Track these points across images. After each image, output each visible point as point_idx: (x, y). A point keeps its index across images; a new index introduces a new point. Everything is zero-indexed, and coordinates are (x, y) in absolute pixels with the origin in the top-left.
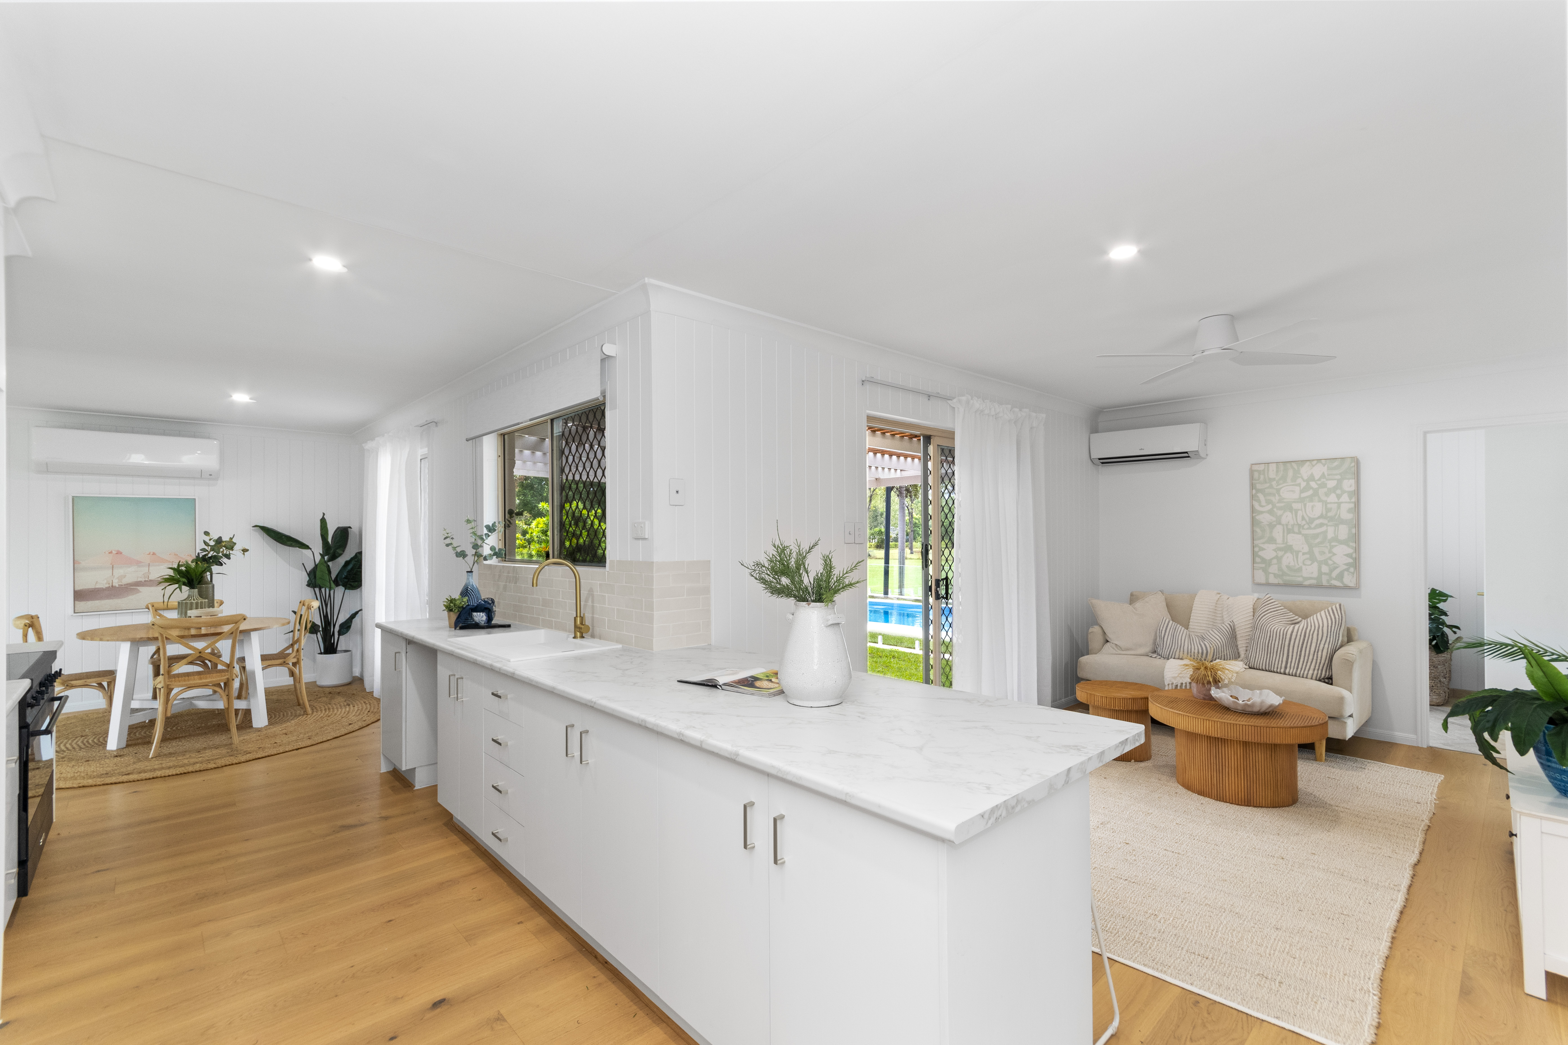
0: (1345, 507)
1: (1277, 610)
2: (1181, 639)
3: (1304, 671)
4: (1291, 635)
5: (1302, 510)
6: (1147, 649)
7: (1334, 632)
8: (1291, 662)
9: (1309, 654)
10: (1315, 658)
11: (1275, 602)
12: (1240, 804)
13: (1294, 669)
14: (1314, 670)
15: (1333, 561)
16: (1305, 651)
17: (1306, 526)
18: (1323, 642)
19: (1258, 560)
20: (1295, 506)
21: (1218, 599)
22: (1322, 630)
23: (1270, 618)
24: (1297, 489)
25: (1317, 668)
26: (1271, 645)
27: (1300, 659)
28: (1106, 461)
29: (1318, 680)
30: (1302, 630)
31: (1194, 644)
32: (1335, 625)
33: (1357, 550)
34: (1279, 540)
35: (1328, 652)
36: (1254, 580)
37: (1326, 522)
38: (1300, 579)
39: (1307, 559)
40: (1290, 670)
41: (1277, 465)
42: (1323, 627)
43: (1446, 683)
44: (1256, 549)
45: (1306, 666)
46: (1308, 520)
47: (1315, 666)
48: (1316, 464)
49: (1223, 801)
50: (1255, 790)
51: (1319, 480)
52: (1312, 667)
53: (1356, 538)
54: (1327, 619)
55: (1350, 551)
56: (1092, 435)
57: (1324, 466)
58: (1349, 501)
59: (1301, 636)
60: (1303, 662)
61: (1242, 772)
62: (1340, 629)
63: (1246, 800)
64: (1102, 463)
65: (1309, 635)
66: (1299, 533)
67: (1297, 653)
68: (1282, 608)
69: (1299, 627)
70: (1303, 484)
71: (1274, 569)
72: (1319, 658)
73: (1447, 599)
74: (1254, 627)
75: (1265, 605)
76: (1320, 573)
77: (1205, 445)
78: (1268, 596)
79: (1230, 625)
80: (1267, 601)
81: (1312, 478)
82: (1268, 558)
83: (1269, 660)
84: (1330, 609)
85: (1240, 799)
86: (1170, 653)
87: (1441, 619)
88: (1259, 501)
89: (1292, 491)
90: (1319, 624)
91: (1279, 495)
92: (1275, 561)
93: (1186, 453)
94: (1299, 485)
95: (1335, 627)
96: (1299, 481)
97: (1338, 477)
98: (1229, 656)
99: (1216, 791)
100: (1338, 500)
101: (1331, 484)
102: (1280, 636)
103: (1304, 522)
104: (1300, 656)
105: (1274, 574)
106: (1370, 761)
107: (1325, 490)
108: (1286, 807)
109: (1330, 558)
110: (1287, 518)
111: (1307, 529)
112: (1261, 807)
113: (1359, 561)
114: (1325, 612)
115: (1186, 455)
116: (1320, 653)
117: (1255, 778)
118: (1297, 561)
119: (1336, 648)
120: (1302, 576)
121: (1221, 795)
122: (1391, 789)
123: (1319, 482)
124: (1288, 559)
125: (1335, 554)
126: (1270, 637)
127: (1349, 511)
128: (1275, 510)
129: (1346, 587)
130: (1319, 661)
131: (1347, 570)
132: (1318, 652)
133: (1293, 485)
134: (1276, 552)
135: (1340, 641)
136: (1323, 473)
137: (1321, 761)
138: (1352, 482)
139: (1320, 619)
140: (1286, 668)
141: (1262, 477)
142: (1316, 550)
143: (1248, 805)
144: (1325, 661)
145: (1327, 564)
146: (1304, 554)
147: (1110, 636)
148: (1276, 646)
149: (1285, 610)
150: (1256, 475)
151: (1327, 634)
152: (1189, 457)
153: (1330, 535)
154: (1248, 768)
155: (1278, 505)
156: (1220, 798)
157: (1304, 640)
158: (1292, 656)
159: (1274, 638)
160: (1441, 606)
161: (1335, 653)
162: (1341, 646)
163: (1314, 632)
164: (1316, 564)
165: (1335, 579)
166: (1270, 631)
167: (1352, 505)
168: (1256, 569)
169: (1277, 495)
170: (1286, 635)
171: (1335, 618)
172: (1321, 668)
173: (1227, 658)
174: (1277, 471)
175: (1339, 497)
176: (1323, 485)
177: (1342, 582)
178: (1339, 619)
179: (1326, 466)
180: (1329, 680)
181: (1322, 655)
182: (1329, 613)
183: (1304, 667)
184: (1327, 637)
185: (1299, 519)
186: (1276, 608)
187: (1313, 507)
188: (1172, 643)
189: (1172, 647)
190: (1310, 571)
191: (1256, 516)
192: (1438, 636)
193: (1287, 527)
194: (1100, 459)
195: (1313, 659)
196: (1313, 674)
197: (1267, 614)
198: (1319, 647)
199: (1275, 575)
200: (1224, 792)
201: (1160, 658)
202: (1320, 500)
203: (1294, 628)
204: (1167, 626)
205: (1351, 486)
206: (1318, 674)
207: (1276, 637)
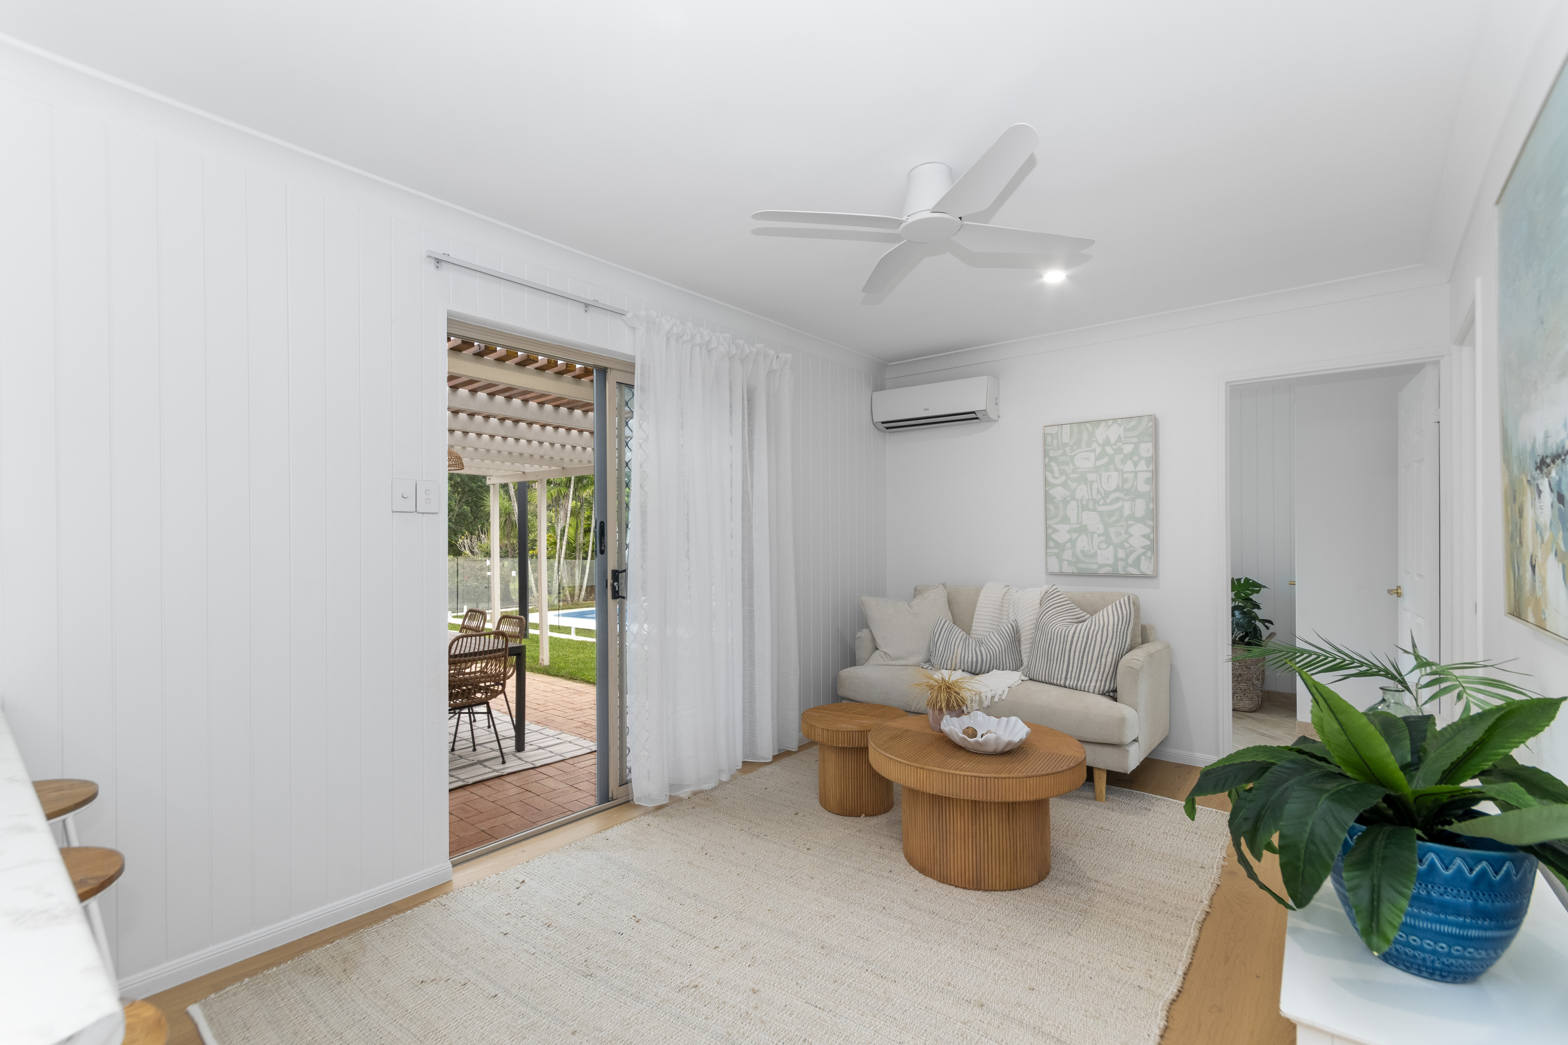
0: (1143, 476)
1: (1062, 606)
2: (955, 645)
3: (1086, 683)
4: (1073, 637)
5: (1097, 482)
6: (920, 658)
7: (1120, 632)
8: (1072, 671)
9: (1092, 661)
10: (1098, 665)
11: (1061, 595)
12: (967, 887)
13: (1074, 680)
14: (1097, 681)
15: (1130, 544)
16: (1088, 657)
17: (1101, 502)
18: (1107, 645)
19: (1051, 544)
20: (1091, 477)
21: (1006, 593)
22: (1107, 630)
23: (1053, 615)
24: (1092, 456)
25: (1100, 678)
26: (1051, 650)
27: (1081, 667)
28: (893, 426)
29: (1101, 694)
30: (1085, 630)
31: (968, 650)
32: (1122, 623)
33: (1155, 529)
34: (1073, 519)
35: (1113, 657)
36: (1047, 569)
37: (1121, 495)
38: (1095, 567)
39: (1102, 542)
40: (1070, 682)
41: (1071, 426)
42: (1108, 626)
43: (1259, 686)
44: (1050, 531)
45: (1088, 676)
46: (1103, 494)
47: (1098, 677)
48: (1112, 424)
49: (947, 883)
50: (986, 867)
51: (1115, 444)
52: (1095, 678)
53: (1154, 515)
54: (1114, 615)
55: (1148, 531)
56: (876, 394)
57: (1120, 427)
58: (1146, 469)
59: (1083, 637)
60: (1085, 671)
61: (970, 840)
62: (1128, 628)
63: (975, 882)
64: (887, 428)
65: (1092, 637)
66: (1094, 510)
67: (1078, 659)
68: (1068, 602)
69: (1082, 626)
70: (1099, 450)
71: (1067, 555)
72: (1103, 666)
73: (1260, 590)
74: (1037, 628)
75: (1050, 600)
76: (1116, 559)
77: (996, 404)
78: (1054, 588)
79: (1011, 625)
80: (1052, 595)
81: (1107, 442)
82: (1061, 541)
83: (1049, 669)
84: (1118, 602)
85: (967, 880)
86: (941, 662)
87: (1254, 612)
88: (1052, 472)
89: (1087, 458)
90: (1104, 621)
91: (1074, 464)
92: (1069, 545)
93: (974, 412)
94: (1094, 451)
95: (1122, 625)
96: (1094, 445)
97: (1135, 440)
98: (1008, 665)
99: (939, 869)
100: (1135, 468)
101: (1128, 448)
102: (1061, 638)
103: (1099, 497)
104: (1082, 663)
105: (1068, 561)
106: (1159, 797)
107: (1122, 456)
108: (1028, 887)
109: (1126, 540)
110: (1082, 491)
111: (1103, 505)
112: (995, 891)
113: (1157, 543)
114: (1112, 606)
115: (973, 416)
116: (1104, 660)
117: (986, 850)
118: (1092, 543)
119: (1123, 652)
120: (1097, 563)
121: (945, 874)
122: (1174, 844)
123: (1115, 447)
124: (1083, 543)
125: (1131, 535)
126: (1050, 640)
127: (1147, 482)
128: (1069, 482)
129: (1144, 576)
130: (1102, 670)
131: (1144, 554)
132: (1101, 658)
133: (1087, 451)
134: (1070, 533)
135: (1128, 643)
136: (1120, 435)
137: (1101, 800)
138: (1150, 445)
139: (1108, 617)
140: (1066, 679)
141: (1055, 441)
142: (1112, 531)
143: (978, 889)
144: (1110, 669)
145: (1123, 547)
146: (1099, 535)
147: (879, 642)
148: (1056, 651)
149: (1071, 605)
150: (1049, 439)
151: (1113, 635)
152: (977, 418)
153: (1127, 512)
154: (978, 835)
155: (1072, 476)
156: (943, 879)
157: (1086, 643)
158: (1073, 663)
159: (1055, 641)
160: (1254, 597)
161: (1121, 658)
162: (1131, 648)
163: (1098, 632)
164: (1111, 548)
165: (1131, 566)
166: (1051, 633)
167: (1149, 475)
168: (1049, 555)
169: (1071, 464)
170: (1067, 637)
171: (1122, 614)
172: (1104, 678)
173: (1006, 667)
174: (1071, 435)
175: (1136, 464)
176: (1119, 451)
177: (1139, 570)
178: (1127, 614)
179: (1122, 427)
180: (1112, 694)
181: (1106, 662)
182: (1116, 608)
183: (1086, 677)
184: (1112, 638)
185: (1095, 492)
186: (1061, 602)
187: (1108, 477)
188: (945, 649)
189: (944, 654)
190: (1105, 557)
191: (1048, 490)
192: (1250, 632)
193: (1081, 503)
194: (883, 423)
195: (1096, 667)
196: (1095, 687)
197: (1050, 611)
198: (1103, 652)
199: (1070, 563)
200: (949, 870)
201: (931, 669)
202: (1116, 470)
203: (1076, 627)
204: (942, 628)
205: (1148, 451)
206: (1101, 686)
207: (1057, 640)
